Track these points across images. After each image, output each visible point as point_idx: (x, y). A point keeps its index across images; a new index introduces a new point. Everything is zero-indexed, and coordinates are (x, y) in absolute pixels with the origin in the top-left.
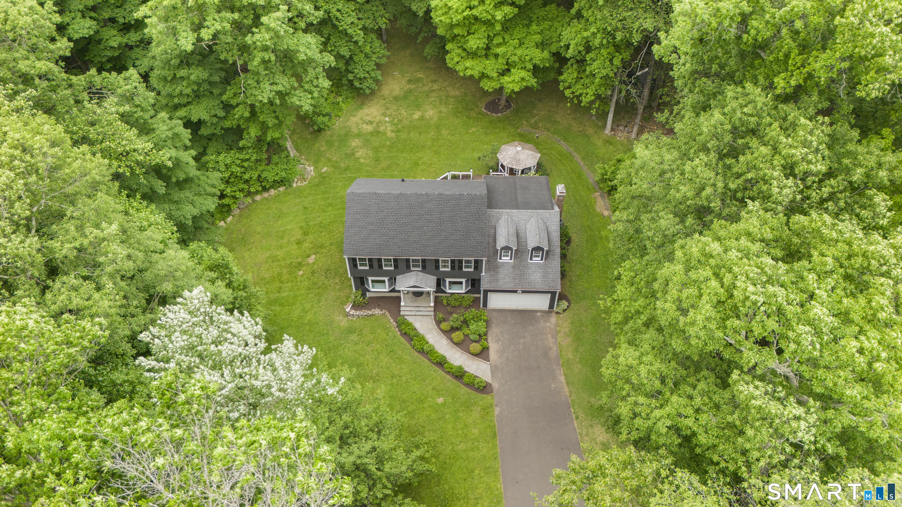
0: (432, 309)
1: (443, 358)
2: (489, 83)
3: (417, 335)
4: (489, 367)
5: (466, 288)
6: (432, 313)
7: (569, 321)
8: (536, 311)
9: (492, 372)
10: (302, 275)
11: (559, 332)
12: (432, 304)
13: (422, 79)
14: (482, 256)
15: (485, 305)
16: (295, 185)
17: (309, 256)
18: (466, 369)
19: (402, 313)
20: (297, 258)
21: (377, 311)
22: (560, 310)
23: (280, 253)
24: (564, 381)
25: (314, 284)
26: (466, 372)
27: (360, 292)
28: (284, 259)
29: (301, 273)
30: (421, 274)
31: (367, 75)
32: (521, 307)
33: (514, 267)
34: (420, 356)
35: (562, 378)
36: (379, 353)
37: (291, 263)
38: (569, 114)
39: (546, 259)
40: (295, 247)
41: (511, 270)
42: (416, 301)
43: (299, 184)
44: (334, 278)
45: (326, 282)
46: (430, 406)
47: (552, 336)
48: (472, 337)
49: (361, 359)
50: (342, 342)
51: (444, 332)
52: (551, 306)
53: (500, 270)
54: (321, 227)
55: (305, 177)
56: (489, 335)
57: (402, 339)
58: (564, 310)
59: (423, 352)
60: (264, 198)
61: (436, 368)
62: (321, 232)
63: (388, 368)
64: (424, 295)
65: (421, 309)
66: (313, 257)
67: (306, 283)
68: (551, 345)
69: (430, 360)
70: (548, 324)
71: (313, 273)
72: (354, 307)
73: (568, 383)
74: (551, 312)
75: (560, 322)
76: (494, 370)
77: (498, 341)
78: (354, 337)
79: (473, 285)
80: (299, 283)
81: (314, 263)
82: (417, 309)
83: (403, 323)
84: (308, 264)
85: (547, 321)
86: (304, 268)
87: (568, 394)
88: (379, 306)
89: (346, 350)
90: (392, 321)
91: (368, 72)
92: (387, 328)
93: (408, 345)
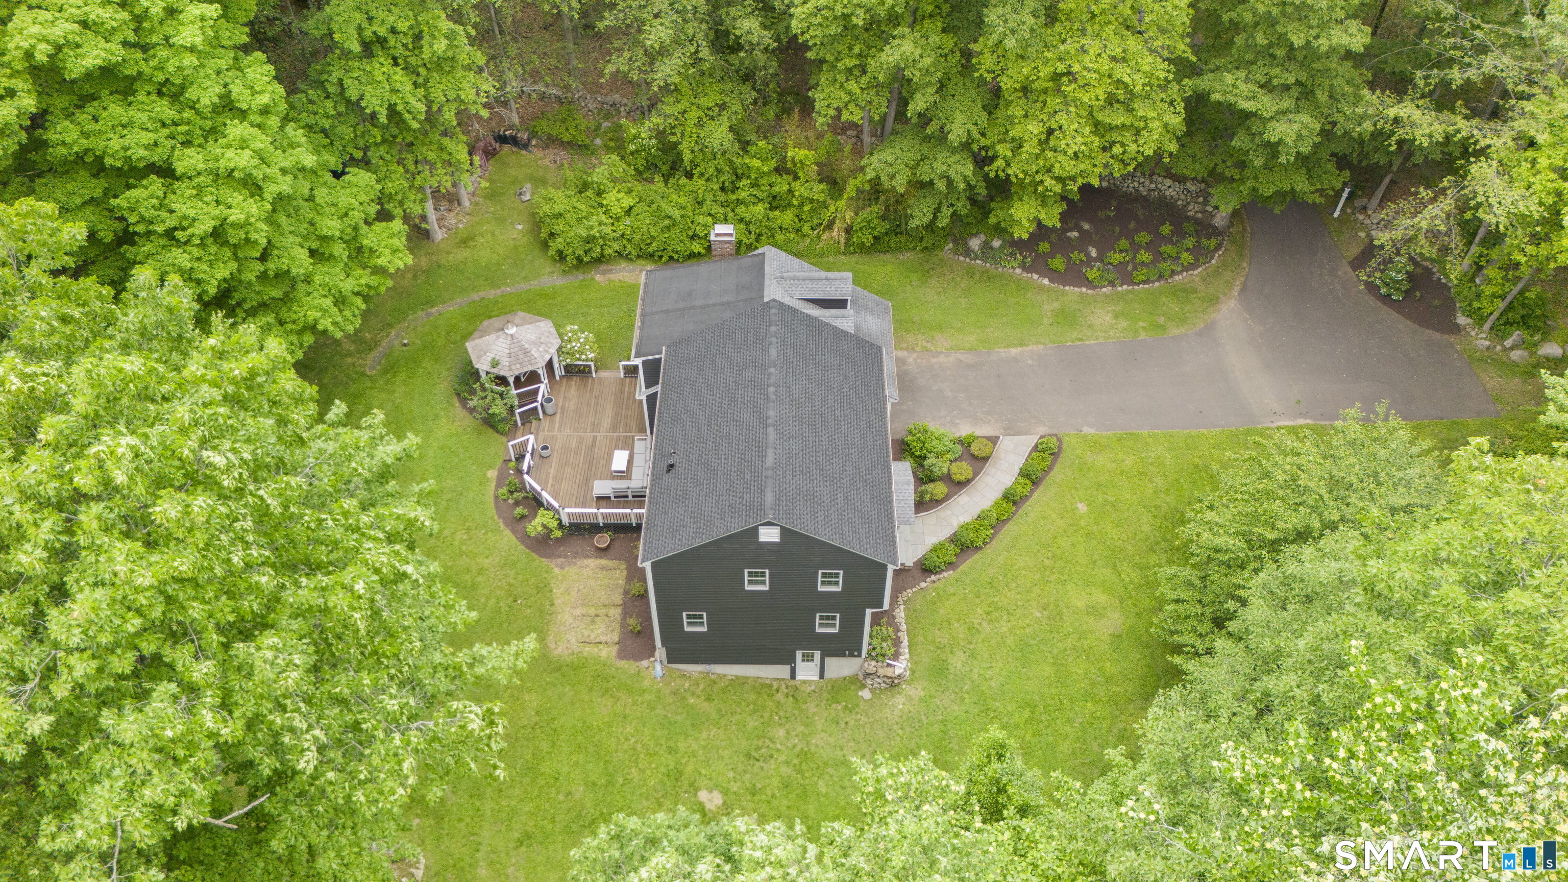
4: (1008, 438)
9: (1017, 434)
11: (924, 348)
24: (1019, 349)
35: (1014, 351)
46: (1097, 523)
49: (1010, 641)
57: (968, 564)
68: (952, 359)
73: (1022, 344)
76: (1013, 432)
77: (955, 423)
78: (957, 661)
87: (1041, 346)
89: (988, 674)
90: (923, 585)
92: (937, 596)
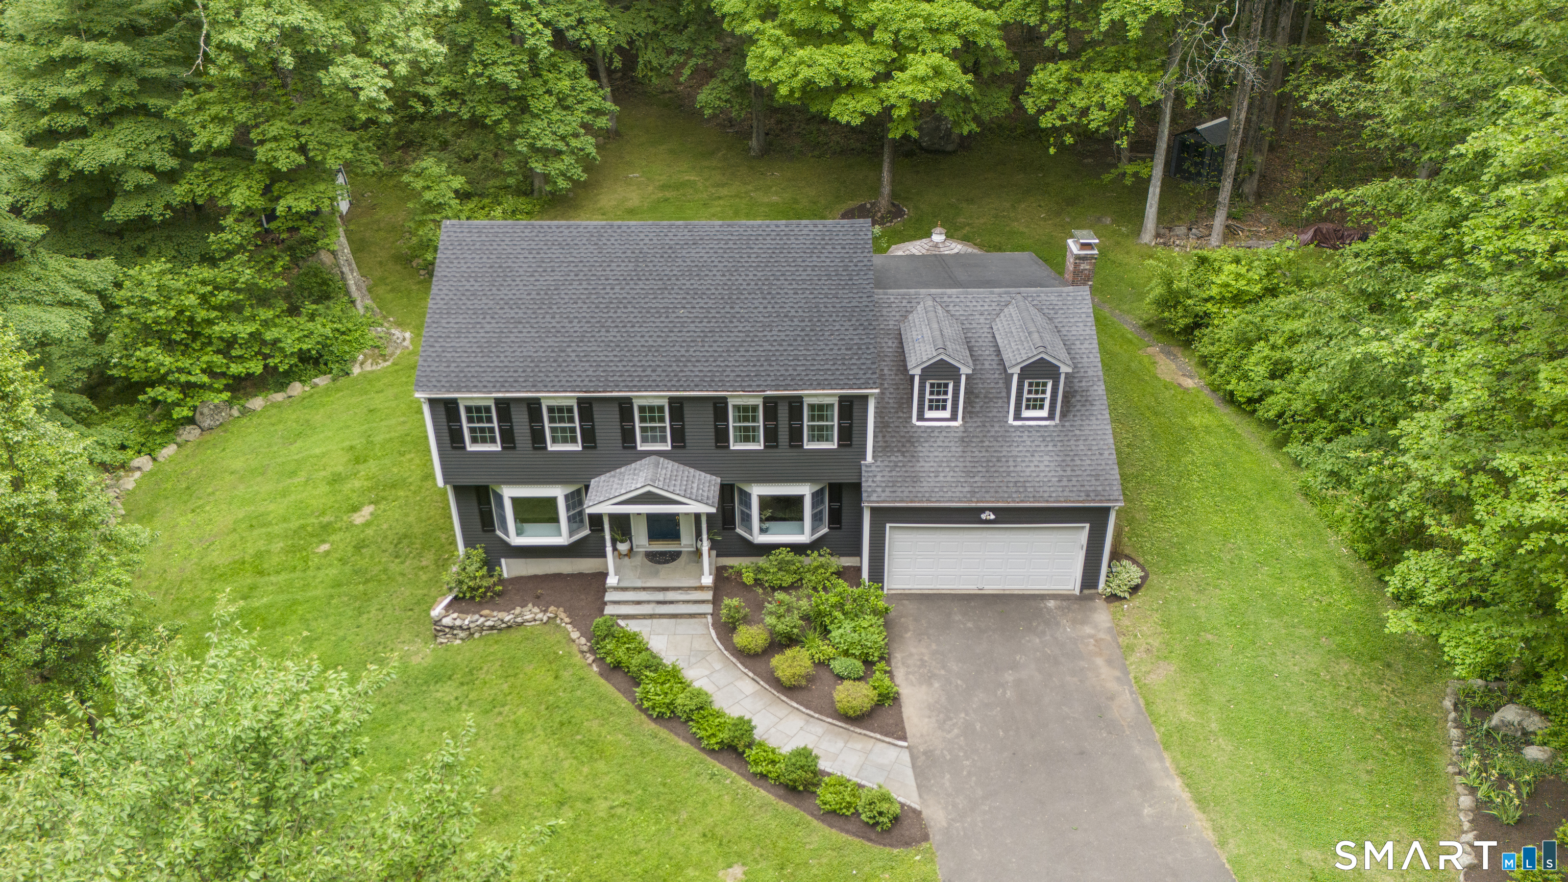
0: (709, 595)
1: (744, 727)
2: (852, 105)
3: (654, 664)
4: (906, 756)
5: (814, 530)
6: (708, 608)
7: (1156, 617)
8: (1043, 597)
9: (920, 773)
10: (327, 553)
11: (1131, 648)
12: (708, 580)
13: (694, 182)
14: (866, 385)
15: (877, 575)
16: (356, 370)
17: (355, 509)
18: (823, 765)
19: (609, 610)
20: (323, 513)
21: (531, 613)
22: (1119, 586)
23: (276, 508)
24: (1185, 794)
25: (356, 572)
26: (824, 773)
27: (478, 553)
28: (285, 520)
29: (325, 547)
30: (670, 466)
31: (561, 146)
32: (991, 588)
33: (965, 439)
34: (663, 733)
35: (1177, 785)
36: (521, 732)
37: (303, 527)
38: (1044, 219)
39: (1063, 415)
40: (324, 488)
41: (956, 449)
42: (656, 574)
43: (368, 367)
44: (420, 555)
45: (392, 566)
47: (1110, 662)
48: (838, 665)
50: (403, 707)
51: (746, 656)
52: (1090, 578)
53: (923, 450)
54: (403, 443)
55: (387, 352)
56: (898, 657)
57: (606, 687)
58: (1135, 589)
59: (674, 717)
60: (273, 405)
61: (716, 766)
62: (402, 454)
63: (546, 776)
64: (683, 559)
65: (670, 596)
66: (367, 510)
67: (333, 572)
68: (1113, 686)
69: (696, 741)
70: (1088, 630)
71: (359, 547)
72: (458, 603)
74: (1091, 598)
75: (1126, 622)
76: (925, 767)
77: (928, 679)
78: (446, 692)
79: (835, 519)
80: (310, 573)
81: (368, 524)
82: (660, 596)
83: (610, 634)
84: (351, 526)
85: (1083, 622)
86: (335, 537)
87: (1210, 837)
88: (537, 600)
89: (413, 731)
90: (575, 635)
91: (563, 138)
92: (557, 658)
93: (624, 702)
